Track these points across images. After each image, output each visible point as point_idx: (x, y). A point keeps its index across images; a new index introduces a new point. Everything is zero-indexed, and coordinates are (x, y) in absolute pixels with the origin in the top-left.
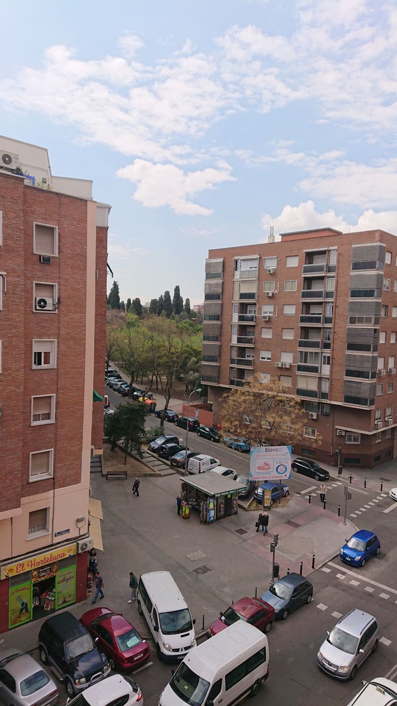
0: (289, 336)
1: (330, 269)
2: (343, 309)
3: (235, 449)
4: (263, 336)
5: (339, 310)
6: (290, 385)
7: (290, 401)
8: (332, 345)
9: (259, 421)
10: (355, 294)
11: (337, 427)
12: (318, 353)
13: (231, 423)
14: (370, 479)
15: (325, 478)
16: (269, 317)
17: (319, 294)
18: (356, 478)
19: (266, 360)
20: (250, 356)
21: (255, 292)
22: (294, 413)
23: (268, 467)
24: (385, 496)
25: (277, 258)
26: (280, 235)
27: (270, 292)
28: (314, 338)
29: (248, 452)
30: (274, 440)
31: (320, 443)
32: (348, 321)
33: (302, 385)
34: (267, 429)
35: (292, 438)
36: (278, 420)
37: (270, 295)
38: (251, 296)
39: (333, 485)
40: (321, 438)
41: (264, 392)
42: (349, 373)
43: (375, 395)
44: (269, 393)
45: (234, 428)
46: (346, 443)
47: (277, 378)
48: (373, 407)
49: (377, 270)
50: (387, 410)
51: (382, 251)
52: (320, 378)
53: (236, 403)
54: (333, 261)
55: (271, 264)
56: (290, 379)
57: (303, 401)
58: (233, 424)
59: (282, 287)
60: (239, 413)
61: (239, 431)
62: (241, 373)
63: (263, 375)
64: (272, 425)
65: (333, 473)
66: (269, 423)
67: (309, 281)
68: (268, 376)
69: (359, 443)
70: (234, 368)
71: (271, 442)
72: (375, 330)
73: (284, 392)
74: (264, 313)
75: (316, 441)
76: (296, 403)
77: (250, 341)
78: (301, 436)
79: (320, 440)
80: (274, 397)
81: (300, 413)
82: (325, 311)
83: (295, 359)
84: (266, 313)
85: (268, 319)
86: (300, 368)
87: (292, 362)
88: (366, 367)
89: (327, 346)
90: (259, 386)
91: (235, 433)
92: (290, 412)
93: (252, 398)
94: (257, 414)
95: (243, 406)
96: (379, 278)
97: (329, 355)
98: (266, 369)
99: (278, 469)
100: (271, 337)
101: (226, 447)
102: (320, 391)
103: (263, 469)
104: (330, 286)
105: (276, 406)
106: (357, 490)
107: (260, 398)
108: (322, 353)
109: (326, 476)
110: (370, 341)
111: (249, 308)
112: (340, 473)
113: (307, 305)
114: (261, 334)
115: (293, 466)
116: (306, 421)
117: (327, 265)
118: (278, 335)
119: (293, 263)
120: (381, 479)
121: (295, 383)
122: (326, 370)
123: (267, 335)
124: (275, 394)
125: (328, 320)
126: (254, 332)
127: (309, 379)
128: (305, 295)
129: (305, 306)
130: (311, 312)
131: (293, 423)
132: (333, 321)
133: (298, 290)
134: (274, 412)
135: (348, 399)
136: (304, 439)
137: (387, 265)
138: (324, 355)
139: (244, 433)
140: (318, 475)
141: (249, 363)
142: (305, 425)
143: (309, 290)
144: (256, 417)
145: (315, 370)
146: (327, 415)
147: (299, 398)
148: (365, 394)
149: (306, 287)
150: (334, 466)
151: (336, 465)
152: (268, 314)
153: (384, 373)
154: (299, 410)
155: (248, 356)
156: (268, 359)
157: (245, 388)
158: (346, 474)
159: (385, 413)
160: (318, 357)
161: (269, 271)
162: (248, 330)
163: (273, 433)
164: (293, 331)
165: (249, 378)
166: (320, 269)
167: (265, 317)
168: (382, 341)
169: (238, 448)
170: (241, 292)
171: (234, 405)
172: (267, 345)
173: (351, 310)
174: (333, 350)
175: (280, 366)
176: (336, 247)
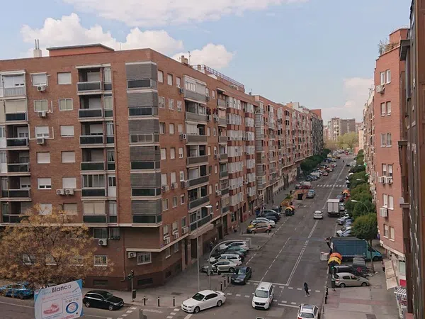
0: (69, 159)
1: (106, 87)
2: (123, 128)
3: (15, 297)
4: (39, 162)
5: (120, 129)
6: (76, 213)
7: (77, 230)
8: (116, 165)
9: (43, 258)
10: (133, 112)
11: (127, 250)
12: (103, 175)
13: (8, 267)
14: (163, 296)
15: (119, 305)
16: (45, 140)
17: (97, 113)
18: (151, 299)
19: (45, 188)
20: (26, 186)
21: (24, 112)
22: (82, 243)
23: (56, 309)
24: (178, 310)
25: (47, 74)
26: (47, 49)
27: (43, 111)
28: (97, 160)
29: (31, 297)
30: (61, 277)
31: (112, 270)
32: (130, 140)
33: (89, 211)
34: (52, 267)
35: (81, 270)
36: (65, 253)
37: (44, 115)
38: (21, 116)
39: (128, 312)
40: (112, 264)
41: (46, 225)
42: (136, 192)
43: (161, 211)
44: (53, 225)
45: (11, 273)
46: (138, 264)
47: (60, 207)
48: (160, 224)
49: (151, 88)
50: (174, 224)
51: (154, 70)
52: (107, 202)
53: (13, 244)
54: (108, 80)
55: (41, 81)
56: (75, 207)
57: (91, 229)
58: (10, 268)
59: (56, 106)
60: (16, 254)
61: (18, 275)
62: (16, 207)
63: (43, 206)
64: (58, 260)
65: (127, 298)
66: (55, 258)
67: (85, 100)
68: (50, 206)
69: (151, 262)
70: (6, 202)
71: (58, 280)
72: (156, 147)
73: (70, 222)
74: (38, 135)
75: (108, 268)
76: (84, 231)
77: (24, 169)
78: (92, 266)
79: (111, 266)
80: (58, 229)
81: (89, 241)
82: (106, 130)
83: (78, 183)
84: (41, 135)
85: (43, 142)
86: (85, 193)
87: (75, 187)
88: (152, 185)
89: (111, 167)
90: (39, 218)
91: (14, 278)
92: (78, 242)
93: (32, 234)
94: (40, 251)
95: (22, 244)
96: (155, 96)
97: (114, 176)
98: (46, 197)
99: (69, 309)
100: (49, 162)
101: (4, 297)
102: (108, 215)
103: (51, 313)
104: (108, 104)
105: (61, 238)
106: (152, 311)
107: (42, 233)
108: (107, 174)
109: (121, 303)
110: (151, 158)
111: (19, 131)
112: (134, 297)
113: (86, 126)
114: (37, 160)
115: (85, 301)
116: (96, 249)
117: (103, 83)
118: (57, 159)
119: (65, 80)
120: (173, 294)
121: (81, 210)
122: (113, 192)
123: (44, 159)
124: (59, 225)
125: (110, 140)
126: (28, 158)
127: (96, 204)
128: (82, 115)
129: (84, 126)
130: (91, 133)
131: (82, 254)
132: (115, 140)
133: (76, 110)
134: (60, 246)
135: (136, 219)
136: (95, 269)
137: (160, 83)
138: (109, 176)
139: (25, 276)
140: (113, 305)
141: (25, 194)
142: (95, 254)
143: (87, 109)
144: (39, 255)
145: (101, 193)
146: (117, 239)
147: (86, 226)
148: (153, 211)
149: (83, 106)
150: (128, 291)
151: (129, 290)
152: (43, 137)
153: (168, 189)
154: (88, 239)
155: (23, 186)
156: (48, 187)
157: (23, 224)
158: (140, 297)
159: (171, 228)
160: (103, 179)
161: (40, 88)
162: (20, 156)
163: (60, 270)
164: (74, 153)
165: (27, 212)
166: (95, 87)
167: (40, 140)
168: (163, 158)
169: (19, 295)
170: (7, 113)
171: (10, 246)
172: (45, 171)
173: (132, 129)
174: (118, 170)
175: (62, 193)
176: (109, 65)
